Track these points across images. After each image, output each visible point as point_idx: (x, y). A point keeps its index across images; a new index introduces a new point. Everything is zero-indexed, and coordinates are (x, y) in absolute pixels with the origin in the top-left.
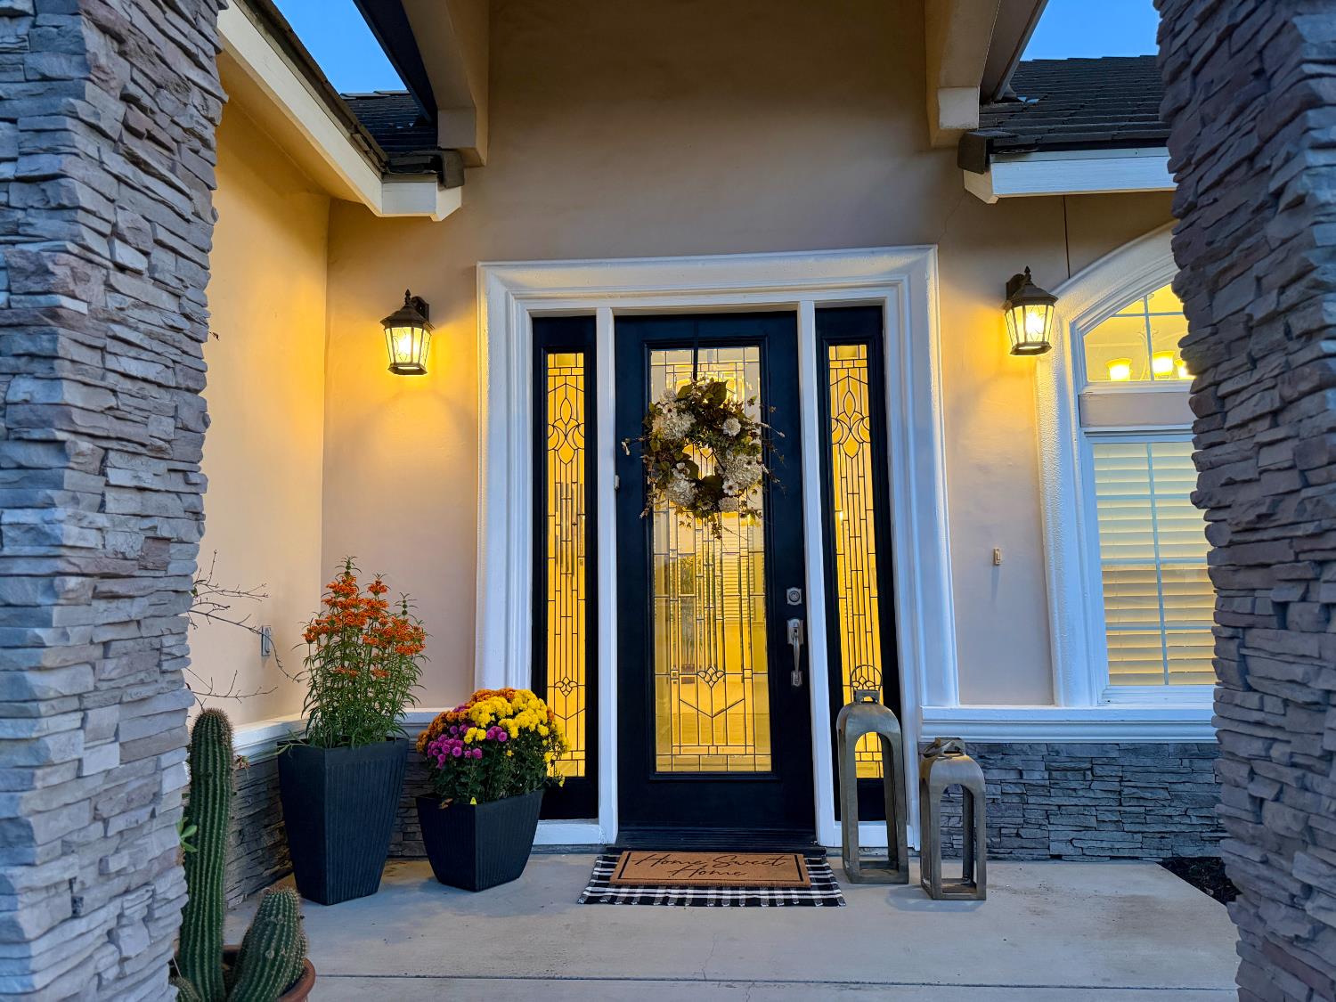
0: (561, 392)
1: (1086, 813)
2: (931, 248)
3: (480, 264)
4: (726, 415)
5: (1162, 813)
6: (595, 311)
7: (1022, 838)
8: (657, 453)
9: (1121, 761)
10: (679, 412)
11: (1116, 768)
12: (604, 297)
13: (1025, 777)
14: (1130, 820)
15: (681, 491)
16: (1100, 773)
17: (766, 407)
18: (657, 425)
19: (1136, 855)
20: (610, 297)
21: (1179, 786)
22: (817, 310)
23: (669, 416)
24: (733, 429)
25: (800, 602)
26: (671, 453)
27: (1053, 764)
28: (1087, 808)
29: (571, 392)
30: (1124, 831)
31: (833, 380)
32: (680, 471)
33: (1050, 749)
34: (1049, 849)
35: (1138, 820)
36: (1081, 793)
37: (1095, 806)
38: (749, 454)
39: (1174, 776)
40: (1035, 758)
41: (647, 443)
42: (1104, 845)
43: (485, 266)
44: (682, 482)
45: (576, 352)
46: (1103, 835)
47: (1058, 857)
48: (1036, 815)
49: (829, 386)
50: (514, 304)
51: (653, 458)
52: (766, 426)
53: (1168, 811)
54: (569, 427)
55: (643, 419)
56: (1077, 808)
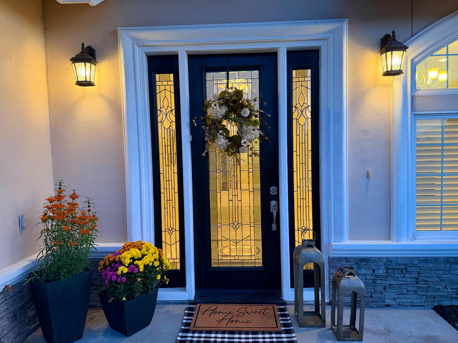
0: (163, 94)
1: (402, 287)
2: (345, 20)
3: (119, 28)
4: (242, 106)
5: (435, 287)
6: (178, 53)
7: (373, 298)
8: (210, 125)
9: (419, 265)
10: (220, 106)
11: (416, 268)
12: (181, 45)
13: (376, 272)
14: (421, 290)
15: (222, 144)
16: (409, 270)
17: (262, 103)
18: (210, 111)
19: (422, 305)
20: (185, 45)
21: (444, 275)
22: (287, 52)
23: (215, 108)
24: (246, 112)
25: (276, 193)
26: (217, 125)
27: (389, 267)
28: (403, 285)
29: (168, 94)
30: (418, 295)
31: (294, 87)
32: (221, 134)
33: (388, 260)
34: (384, 302)
35: (424, 290)
36: (400, 279)
37: (406, 284)
38: (254, 126)
39: (442, 271)
40: (381, 264)
41: (205, 120)
42: (409, 301)
43: (121, 29)
44: (222, 139)
45: (170, 73)
46: (409, 297)
47: (389, 306)
48: (380, 288)
49: (292, 90)
50: (137, 49)
51: (208, 128)
52: (262, 111)
53: (438, 286)
54: (168, 111)
55: (203, 108)
56: (398, 285)
